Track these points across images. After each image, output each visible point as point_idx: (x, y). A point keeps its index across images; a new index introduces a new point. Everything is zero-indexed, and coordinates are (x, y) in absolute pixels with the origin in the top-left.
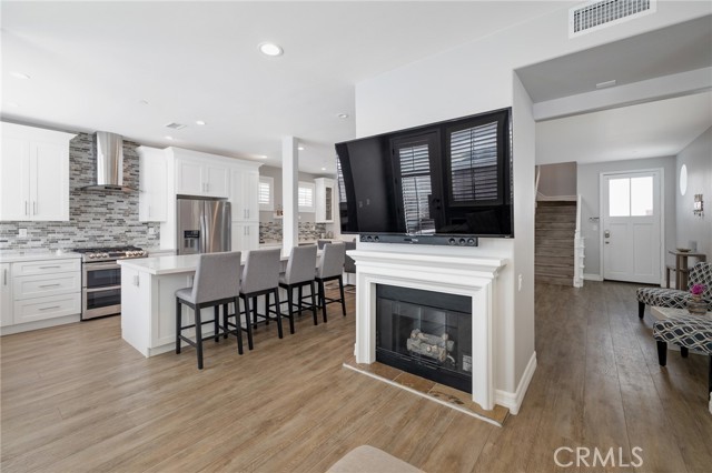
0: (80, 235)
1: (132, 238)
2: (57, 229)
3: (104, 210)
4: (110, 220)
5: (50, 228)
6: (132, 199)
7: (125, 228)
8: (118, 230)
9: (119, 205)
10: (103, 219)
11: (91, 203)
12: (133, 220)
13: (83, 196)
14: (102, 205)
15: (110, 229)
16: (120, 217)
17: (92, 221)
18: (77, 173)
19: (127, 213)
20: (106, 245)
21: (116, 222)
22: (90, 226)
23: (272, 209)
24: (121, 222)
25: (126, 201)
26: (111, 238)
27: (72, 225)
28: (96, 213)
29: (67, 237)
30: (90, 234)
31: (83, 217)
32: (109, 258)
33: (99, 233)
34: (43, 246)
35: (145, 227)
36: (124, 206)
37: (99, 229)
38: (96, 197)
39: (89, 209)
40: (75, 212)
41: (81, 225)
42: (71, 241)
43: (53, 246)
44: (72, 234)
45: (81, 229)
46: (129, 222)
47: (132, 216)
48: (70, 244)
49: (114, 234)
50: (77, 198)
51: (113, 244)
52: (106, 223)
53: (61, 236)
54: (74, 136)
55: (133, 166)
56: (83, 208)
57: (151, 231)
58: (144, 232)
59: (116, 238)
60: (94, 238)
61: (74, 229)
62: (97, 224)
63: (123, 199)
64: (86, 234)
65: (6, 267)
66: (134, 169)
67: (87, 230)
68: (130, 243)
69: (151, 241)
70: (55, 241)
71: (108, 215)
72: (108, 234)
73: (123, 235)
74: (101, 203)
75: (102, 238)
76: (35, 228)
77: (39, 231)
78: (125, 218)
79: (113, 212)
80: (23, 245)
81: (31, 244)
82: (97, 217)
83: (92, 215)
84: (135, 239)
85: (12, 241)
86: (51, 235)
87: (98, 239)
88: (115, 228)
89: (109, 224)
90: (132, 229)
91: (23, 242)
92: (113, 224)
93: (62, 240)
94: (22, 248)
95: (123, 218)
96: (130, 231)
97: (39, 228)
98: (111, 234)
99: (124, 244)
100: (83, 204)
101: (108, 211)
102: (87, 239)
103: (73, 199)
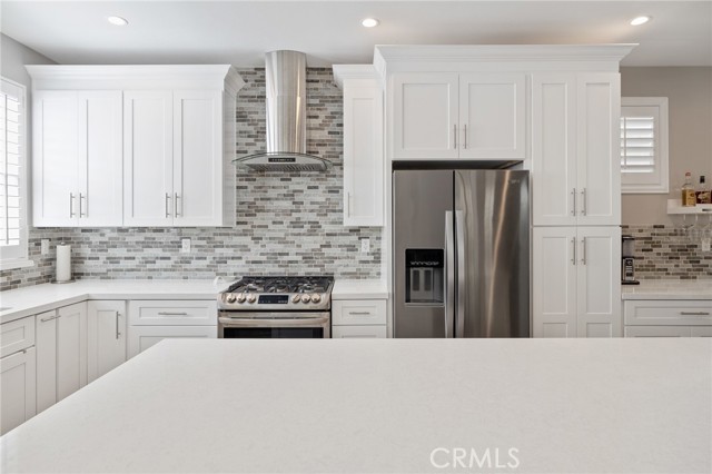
0: (255, 251)
1: (332, 259)
2: (226, 240)
3: (287, 204)
4: (297, 224)
5: (218, 238)
6: (332, 182)
7: (321, 240)
8: (310, 243)
9: (310, 193)
10: (287, 221)
11: (272, 193)
12: (333, 223)
13: (260, 181)
14: (285, 197)
15: (297, 240)
16: (313, 217)
17: (271, 227)
18: (251, 140)
19: (324, 210)
21: (307, 227)
22: (268, 235)
23: (664, 187)
24: (315, 228)
25: (322, 187)
26: (300, 258)
27: (244, 234)
28: (278, 212)
29: (238, 254)
30: (267, 250)
31: (257, 221)
33: (279, 248)
34: (209, 268)
35: (354, 238)
36: (320, 196)
37: (282, 241)
38: (276, 182)
39: (268, 205)
40: (247, 210)
41: (257, 233)
42: (243, 262)
43: (222, 267)
44: (245, 248)
45: (257, 239)
46: (327, 228)
47: (332, 216)
48: (239, 268)
49: (303, 249)
50: (251, 186)
51: (302, 270)
52: (292, 230)
53: (229, 252)
55: (334, 115)
56: (259, 203)
57: (365, 246)
58: (352, 248)
59: (307, 258)
60: (274, 257)
61: (247, 240)
62: (279, 231)
63: (317, 184)
64: (263, 250)
65: (120, 307)
66: (335, 121)
67: (264, 241)
68: (328, 268)
69: (365, 267)
70: (223, 261)
71: (295, 215)
72: (295, 250)
73: (318, 252)
74: (285, 191)
75: (286, 258)
76: (200, 239)
77: (204, 243)
78: (321, 220)
79: (301, 208)
80: (187, 266)
81: (195, 264)
82: (278, 219)
83: (272, 215)
84: (337, 262)
85: (175, 258)
86: (218, 250)
87: (280, 259)
88: (305, 238)
89: (296, 231)
90: (333, 240)
91: (186, 260)
92: (302, 231)
93: (233, 258)
94: (186, 270)
95: (318, 219)
96: (328, 246)
97: (204, 239)
98: (299, 251)
99: (318, 270)
100: (258, 195)
101: (294, 207)
102: (264, 258)
103: (246, 187)
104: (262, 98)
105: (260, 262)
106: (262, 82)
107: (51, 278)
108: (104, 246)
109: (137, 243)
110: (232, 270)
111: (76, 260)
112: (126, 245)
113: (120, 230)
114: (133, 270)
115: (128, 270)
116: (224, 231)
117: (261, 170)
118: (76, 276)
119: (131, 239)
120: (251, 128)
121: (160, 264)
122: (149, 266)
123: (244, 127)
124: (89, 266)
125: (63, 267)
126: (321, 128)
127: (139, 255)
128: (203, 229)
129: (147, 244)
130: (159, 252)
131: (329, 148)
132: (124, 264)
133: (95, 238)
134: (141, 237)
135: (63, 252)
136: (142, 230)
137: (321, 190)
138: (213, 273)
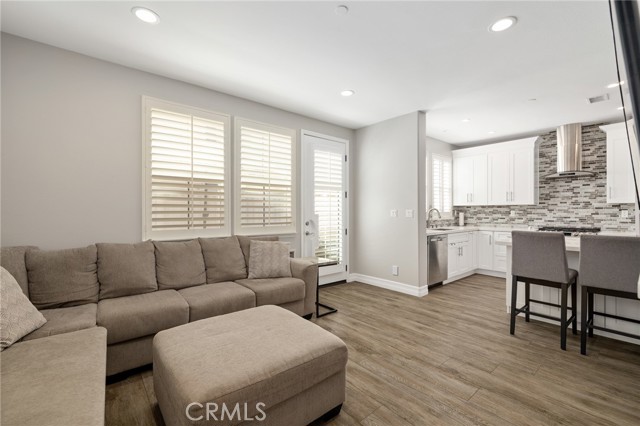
0: (550, 216)
1: (599, 221)
2: (533, 211)
3: (570, 194)
4: (575, 203)
5: (529, 210)
6: (599, 182)
7: (592, 211)
8: (584, 213)
9: (585, 189)
10: (569, 202)
11: (560, 189)
12: (600, 202)
13: (552, 184)
14: (568, 190)
15: (576, 211)
16: (587, 199)
17: (559, 205)
18: (548, 165)
19: (594, 196)
21: (582, 205)
22: (557, 208)
24: (587, 205)
25: (593, 184)
26: (577, 220)
27: (544, 208)
28: (564, 198)
29: (540, 217)
30: (557, 215)
31: (552, 201)
33: (564, 215)
34: (524, 223)
35: (616, 210)
36: (591, 189)
37: (565, 211)
38: (563, 183)
39: (557, 194)
40: (545, 197)
41: (551, 207)
42: (543, 221)
43: (531, 223)
44: (544, 215)
45: (551, 211)
46: (596, 205)
47: (599, 199)
49: (580, 215)
50: (547, 186)
52: (572, 206)
53: (536, 216)
55: (600, 148)
56: (552, 194)
57: (624, 214)
58: (614, 215)
59: (582, 220)
60: (561, 219)
61: (545, 211)
62: (564, 207)
63: (589, 183)
64: (554, 216)
65: (491, 233)
67: (555, 212)
68: (597, 225)
69: (624, 225)
70: (532, 220)
71: (574, 199)
72: (574, 216)
73: (590, 217)
74: (568, 188)
75: (568, 220)
76: (520, 210)
77: (522, 212)
78: (591, 201)
79: (579, 195)
81: (517, 221)
82: (564, 201)
83: (560, 199)
84: (603, 222)
85: (507, 218)
86: (529, 216)
87: (565, 220)
88: (581, 210)
89: (575, 206)
90: (599, 211)
91: (513, 219)
92: (579, 206)
93: (537, 219)
95: (589, 200)
96: (597, 214)
97: (522, 210)
98: (577, 216)
99: (589, 226)
100: (551, 190)
101: (574, 195)
102: (555, 219)
103: (545, 187)
104: (555, 145)
105: (553, 221)
106: (555, 137)
107: (457, 224)
108: (475, 213)
109: (490, 212)
111: (465, 218)
112: (485, 213)
113: (483, 207)
114: (488, 223)
115: (486, 223)
116: (533, 207)
117: (554, 179)
118: (465, 224)
119: (487, 210)
120: (548, 160)
121: (500, 221)
122: (495, 221)
123: (544, 159)
124: (469, 221)
125: (461, 221)
126: (592, 155)
127: (490, 217)
128: (521, 206)
129: (494, 213)
130: (499, 216)
131: (597, 165)
132: (484, 220)
133: (472, 210)
134: (491, 210)
135: (461, 215)
136: (493, 206)
137: (591, 186)
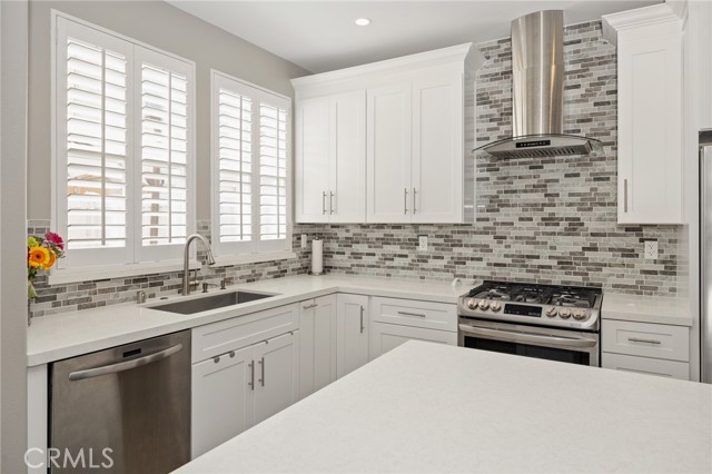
1: (599, 266)
2: (465, 239)
3: (538, 197)
4: (549, 221)
5: (456, 237)
7: (583, 241)
8: (568, 245)
9: (569, 184)
10: (537, 217)
11: (518, 185)
12: (600, 219)
14: (535, 188)
15: (551, 241)
16: (572, 212)
17: (517, 224)
18: (494, 124)
19: (587, 203)
20: (542, 277)
21: (564, 224)
22: (514, 233)
24: (574, 226)
25: (585, 173)
26: (554, 263)
27: (485, 232)
28: (526, 206)
29: (479, 255)
30: (512, 251)
31: (504, 212)
32: (501, 315)
33: (527, 249)
34: (447, 269)
35: (633, 239)
36: (581, 186)
37: (531, 241)
38: (524, 171)
39: (513, 198)
40: (489, 205)
41: (501, 231)
42: (484, 264)
43: (460, 269)
44: (486, 247)
45: (500, 238)
46: (592, 225)
47: (599, 211)
48: (480, 270)
49: (559, 252)
50: (493, 177)
51: (558, 278)
52: (543, 228)
53: (469, 252)
54: (464, 49)
55: (601, 81)
56: (502, 197)
57: (650, 252)
58: (630, 253)
59: (564, 264)
60: (520, 260)
61: (488, 239)
62: (527, 229)
63: (578, 170)
64: (507, 251)
65: (363, 301)
66: (604, 89)
67: (508, 241)
68: (594, 277)
69: (649, 280)
70: (461, 261)
71: (548, 210)
72: (548, 252)
73: (579, 256)
74: (535, 182)
75: (535, 262)
76: (437, 236)
77: (441, 241)
78: (583, 216)
79: (556, 201)
80: (424, 265)
81: (432, 263)
82: (527, 215)
83: (518, 210)
84: (606, 270)
85: (412, 256)
86: (456, 250)
87: (528, 262)
88: (561, 239)
89: (550, 229)
90: (600, 241)
91: (424, 259)
92: (557, 229)
93: (472, 259)
94: (422, 269)
95: (579, 214)
96: (594, 248)
97: (441, 237)
98: (554, 253)
99: (579, 279)
100: (502, 187)
101: (547, 201)
102: (509, 261)
103: (487, 179)
104: (508, 73)
105: (504, 265)
106: (508, 55)
107: (306, 270)
108: (349, 242)
109: (377, 239)
110: (472, 273)
111: (327, 254)
112: (367, 241)
113: (363, 226)
114: (373, 266)
115: (369, 266)
116: (464, 228)
117: (507, 156)
118: (327, 269)
119: (371, 235)
120: (494, 111)
121: (398, 262)
122: (388, 263)
123: (486, 110)
124: (337, 260)
125: (317, 263)
126: (584, 99)
127: (378, 252)
128: (440, 226)
129: (386, 241)
130: (396, 249)
132: (366, 260)
133: (342, 234)
134: (380, 234)
135: (317, 245)
136: (381, 226)
137: (583, 177)
138: (450, 275)
